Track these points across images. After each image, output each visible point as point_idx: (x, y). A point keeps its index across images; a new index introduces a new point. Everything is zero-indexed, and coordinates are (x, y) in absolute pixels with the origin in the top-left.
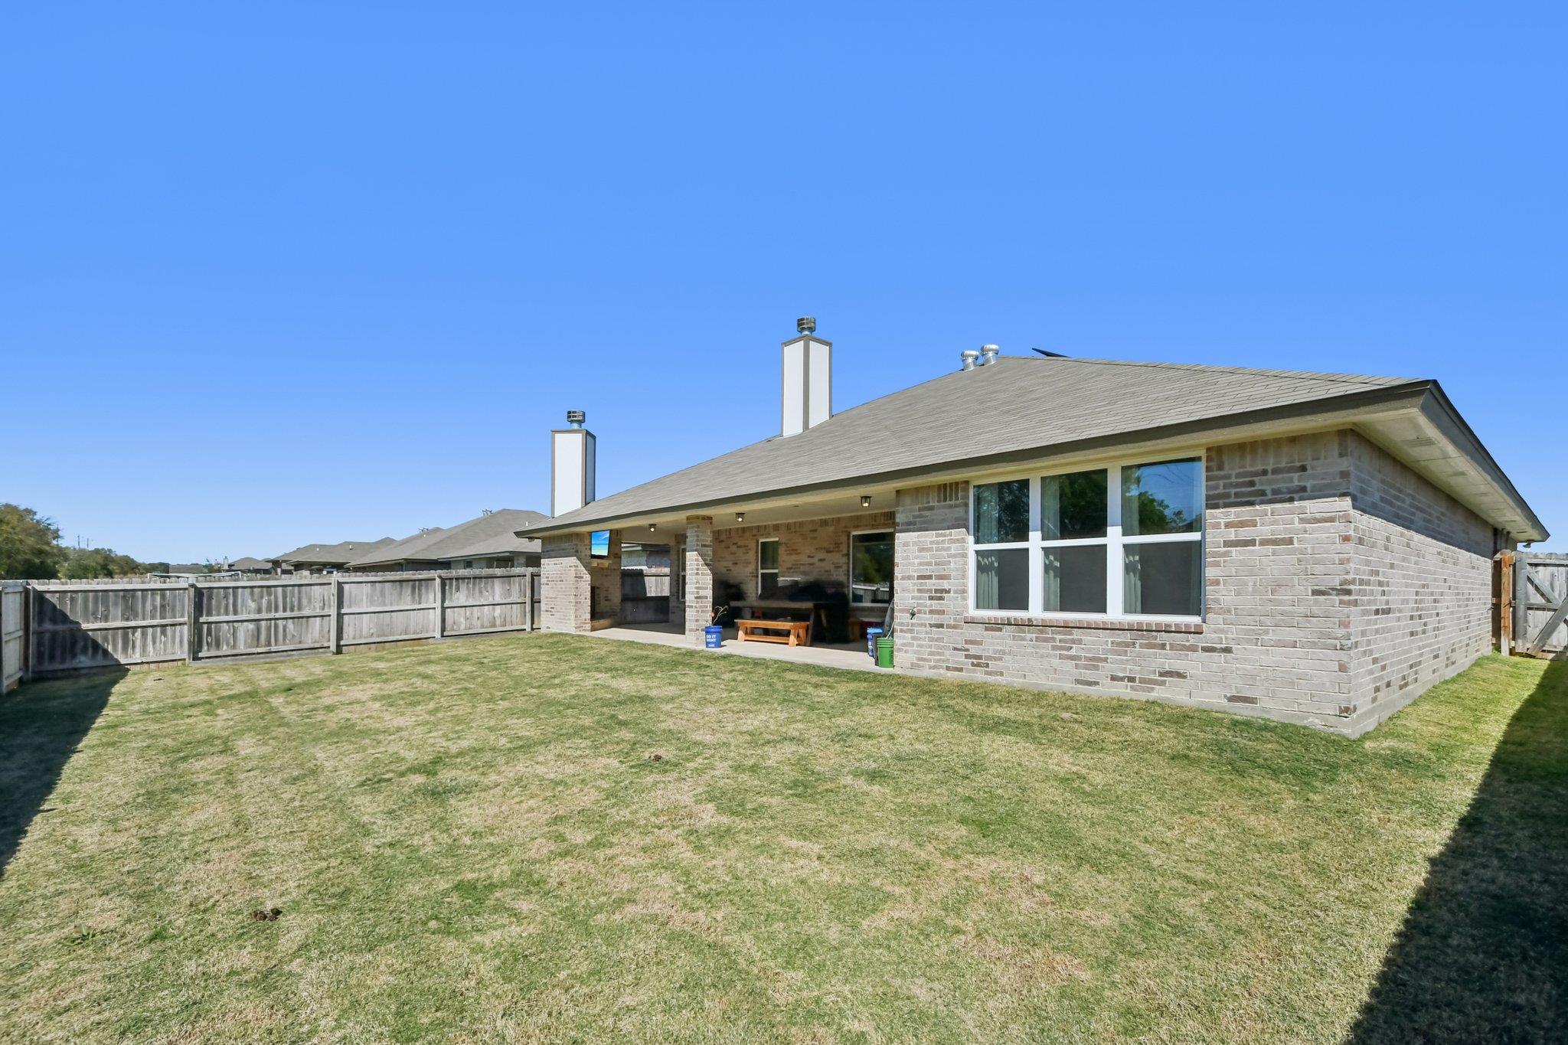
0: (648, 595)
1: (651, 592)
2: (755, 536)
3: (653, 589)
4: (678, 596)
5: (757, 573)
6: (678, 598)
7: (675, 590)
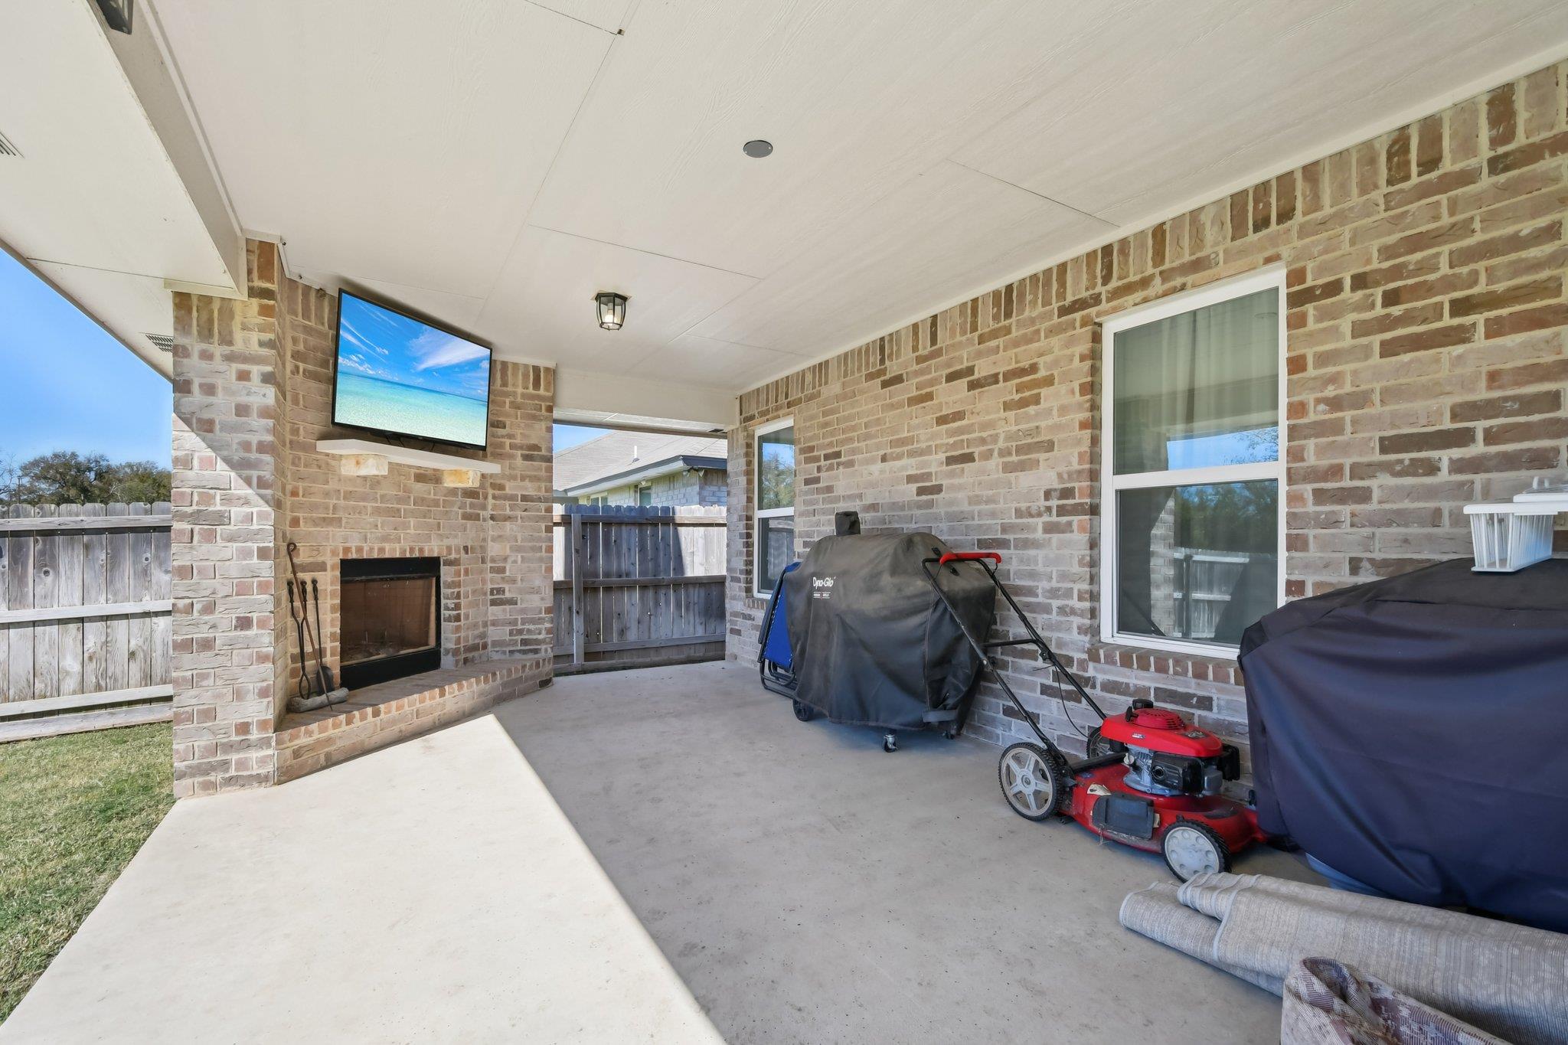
0: (690, 573)
1: (696, 566)
2: (1080, 305)
3: (699, 558)
4: (749, 581)
5: (1095, 493)
6: (749, 590)
7: (740, 564)
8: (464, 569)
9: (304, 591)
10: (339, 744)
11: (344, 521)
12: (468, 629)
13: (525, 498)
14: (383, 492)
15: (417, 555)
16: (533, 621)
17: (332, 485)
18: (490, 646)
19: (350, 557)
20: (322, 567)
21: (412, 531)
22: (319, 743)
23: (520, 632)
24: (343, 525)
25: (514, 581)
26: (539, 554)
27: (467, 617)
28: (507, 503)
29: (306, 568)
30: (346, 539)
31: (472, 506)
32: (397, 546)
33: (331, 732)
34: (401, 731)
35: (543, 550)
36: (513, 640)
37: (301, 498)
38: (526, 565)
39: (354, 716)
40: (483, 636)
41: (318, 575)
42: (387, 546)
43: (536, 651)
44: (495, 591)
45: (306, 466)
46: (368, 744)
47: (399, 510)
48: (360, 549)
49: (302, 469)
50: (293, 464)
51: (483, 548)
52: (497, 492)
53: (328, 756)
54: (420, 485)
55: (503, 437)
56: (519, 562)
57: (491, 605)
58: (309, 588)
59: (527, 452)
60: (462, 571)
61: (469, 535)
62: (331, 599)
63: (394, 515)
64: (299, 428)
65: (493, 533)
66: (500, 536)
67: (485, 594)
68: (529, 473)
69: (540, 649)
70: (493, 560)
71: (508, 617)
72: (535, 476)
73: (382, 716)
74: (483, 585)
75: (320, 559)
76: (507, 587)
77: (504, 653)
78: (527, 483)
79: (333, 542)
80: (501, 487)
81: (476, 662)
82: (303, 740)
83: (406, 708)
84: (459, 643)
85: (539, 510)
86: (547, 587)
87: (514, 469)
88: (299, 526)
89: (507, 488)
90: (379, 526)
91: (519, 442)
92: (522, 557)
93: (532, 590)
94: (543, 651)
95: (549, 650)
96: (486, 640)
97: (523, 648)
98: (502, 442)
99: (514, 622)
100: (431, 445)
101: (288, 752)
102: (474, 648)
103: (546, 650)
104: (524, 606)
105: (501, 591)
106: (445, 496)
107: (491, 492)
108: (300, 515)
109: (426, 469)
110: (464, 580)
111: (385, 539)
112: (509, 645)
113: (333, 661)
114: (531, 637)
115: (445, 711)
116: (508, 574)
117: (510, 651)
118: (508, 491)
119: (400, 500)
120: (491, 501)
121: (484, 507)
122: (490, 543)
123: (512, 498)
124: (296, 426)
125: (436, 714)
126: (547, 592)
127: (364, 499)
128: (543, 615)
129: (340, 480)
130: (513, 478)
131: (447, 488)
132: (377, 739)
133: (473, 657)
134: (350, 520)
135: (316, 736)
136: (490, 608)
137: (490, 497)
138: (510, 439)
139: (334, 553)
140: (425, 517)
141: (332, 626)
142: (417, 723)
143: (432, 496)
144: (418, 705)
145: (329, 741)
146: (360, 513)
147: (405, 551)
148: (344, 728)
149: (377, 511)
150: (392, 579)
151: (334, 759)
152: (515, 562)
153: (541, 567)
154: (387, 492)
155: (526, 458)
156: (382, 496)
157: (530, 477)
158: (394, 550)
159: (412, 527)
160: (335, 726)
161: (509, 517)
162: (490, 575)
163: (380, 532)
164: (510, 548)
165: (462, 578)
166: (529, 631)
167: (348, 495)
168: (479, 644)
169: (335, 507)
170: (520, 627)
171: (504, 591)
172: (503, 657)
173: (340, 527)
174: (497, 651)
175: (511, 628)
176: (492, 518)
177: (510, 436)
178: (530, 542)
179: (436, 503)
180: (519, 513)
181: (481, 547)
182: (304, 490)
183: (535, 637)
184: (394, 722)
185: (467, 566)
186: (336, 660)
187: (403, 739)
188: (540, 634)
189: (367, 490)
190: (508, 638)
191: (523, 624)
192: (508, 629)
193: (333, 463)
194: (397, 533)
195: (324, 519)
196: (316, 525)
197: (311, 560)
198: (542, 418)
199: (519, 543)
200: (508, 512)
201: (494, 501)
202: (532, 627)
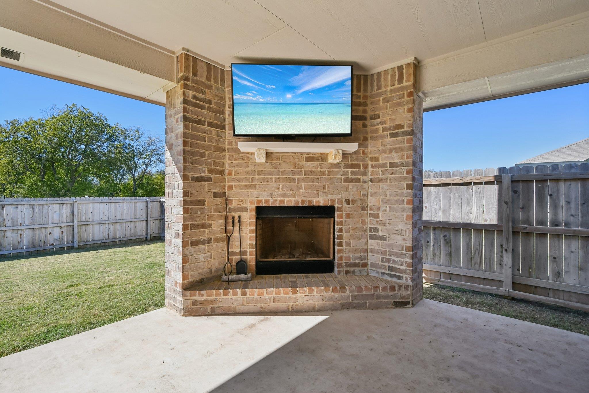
8: (346, 214)
9: (233, 222)
10: (220, 305)
11: (258, 186)
12: (349, 252)
13: (392, 165)
14: (283, 169)
15: (307, 205)
16: (397, 255)
17: (251, 168)
18: (369, 266)
19: (261, 205)
20: (245, 210)
21: (304, 191)
22: (206, 302)
23: (388, 261)
24: (257, 188)
25: (384, 224)
26: (401, 206)
27: (348, 244)
28: (380, 169)
29: (235, 210)
30: (259, 196)
31: (353, 173)
32: (293, 199)
33: (214, 297)
34: (262, 308)
35: (405, 203)
36: (383, 265)
37: (233, 176)
38: (393, 213)
39: (229, 292)
40: (365, 258)
41: (242, 214)
42: (286, 199)
43: (399, 278)
44: (372, 230)
45: (236, 160)
46: (238, 309)
47: (293, 179)
48: (267, 201)
49: (234, 161)
50: (229, 159)
51: (364, 201)
52: (374, 163)
53: (213, 309)
54: (309, 163)
55: (378, 124)
56: (388, 211)
57: (370, 239)
58: (237, 220)
59: (394, 132)
60: (344, 215)
61: (352, 192)
62: (250, 226)
63: (290, 181)
64: (232, 142)
65: (371, 191)
66: (376, 193)
67: (365, 231)
68: (395, 146)
69: (402, 277)
70: (371, 209)
71: (380, 249)
72: (399, 148)
73: (248, 296)
74: (363, 225)
75: (244, 206)
76: (380, 228)
77: (378, 272)
78: (394, 154)
79: (251, 197)
80: (377, 159)
81: (356, 274)
82: (197, 298)
83: (265, 295)
84: (342, 260)
85: (401, 173)
86: (407, 231)
87: (385, 145)
88: (232, 189)
89: (380, 159)
90: (280, 188)
91: (388, 125)
92: (390, 207)
93: (396, 232)
94: (404, 279)
95: (409, 279)
96: (366, 261)
97: (390, 272)
98: (377, 128)
99: (385, 253)
100: (313, 138)
101: (189, 302)
102: (356, 265)
103: (407, 279)
104: (390, 242)
105: (376, 230)
106: (329, 169)
107: (370, 163)
108: (233, 184)
109: (314, 154)
110: (345, 221)
111: (284, 195)
112: (380, 268)
113: (251, 259)
114: (395, 266)
115: (297, 303)
116: (380, 219)
117: (381, 272)
118: (381, 161)
119: (294, 173)
120: (370, 169)
121: (365, 174)
122: (370, 198)
123: (383, 165)
124: (231, 141)
125: (290, 304)
126: (407, 235)
127: (270, 175)
128: (404, 252)
129: (255, 165)
130: (384, 151)
131: (331, 164)
132: (245, 308)
133: (354, 271)
134: (260, 186)
135: (205, 297)
136: (370, 241)
137: (370, 166)
138: (382, 124)
139: (252, 203)
140: (313, 182)
141: (251, 240)
142: (273, 306)
143: (319, 169)
144: (274, 295)
145: (213, 302)
146: (267, 182)
147: (298, 202)
148: (222, 297)
149: (278, 180)
150: (299, 218)
151: (217, 312)
152: (385, 211)
153: (403, 215)
154: (285, 169)
155: (393, 136)
156: (282, 172)
157: (395, 149)
158: (291, 201)
159: (303, 188)
160: (217, 295)
161: (382, 180)
162: (370, 219)
163: (281, 191)
164: (382, 201)
165: (344, 219)
166: (394, 261)
167: (260, 173)
168: (359, 263)
169: (252, 179)
170: (388, 257)
171: (378, 230)
172: (377, 275)
173: (256, 189)
174: (374, 271)
175: (383, 256)
176: (371, 180)
177: (382, 123)
178: (395, 196)
179: (323, 173)
180: (387, 176)
181: (361, 200)
182: (235, 171)
183: (398, 267)
184: (256, 301)
185: (348, 212)
186: (252, 258)
187: (262, 313)
188: (402, 265)
189: (273, 169)
190: (380, 263)
191: (390, 255)
192: (380, 256)
193: (251, 156)
194: (293, 192)
195: (246, 186)
196: (241, 189)
197: (239, 206)
198: (404, 103)
199: (388, 198)
200: (381, 176)
201: (372, 169)
202: (396, 259)
